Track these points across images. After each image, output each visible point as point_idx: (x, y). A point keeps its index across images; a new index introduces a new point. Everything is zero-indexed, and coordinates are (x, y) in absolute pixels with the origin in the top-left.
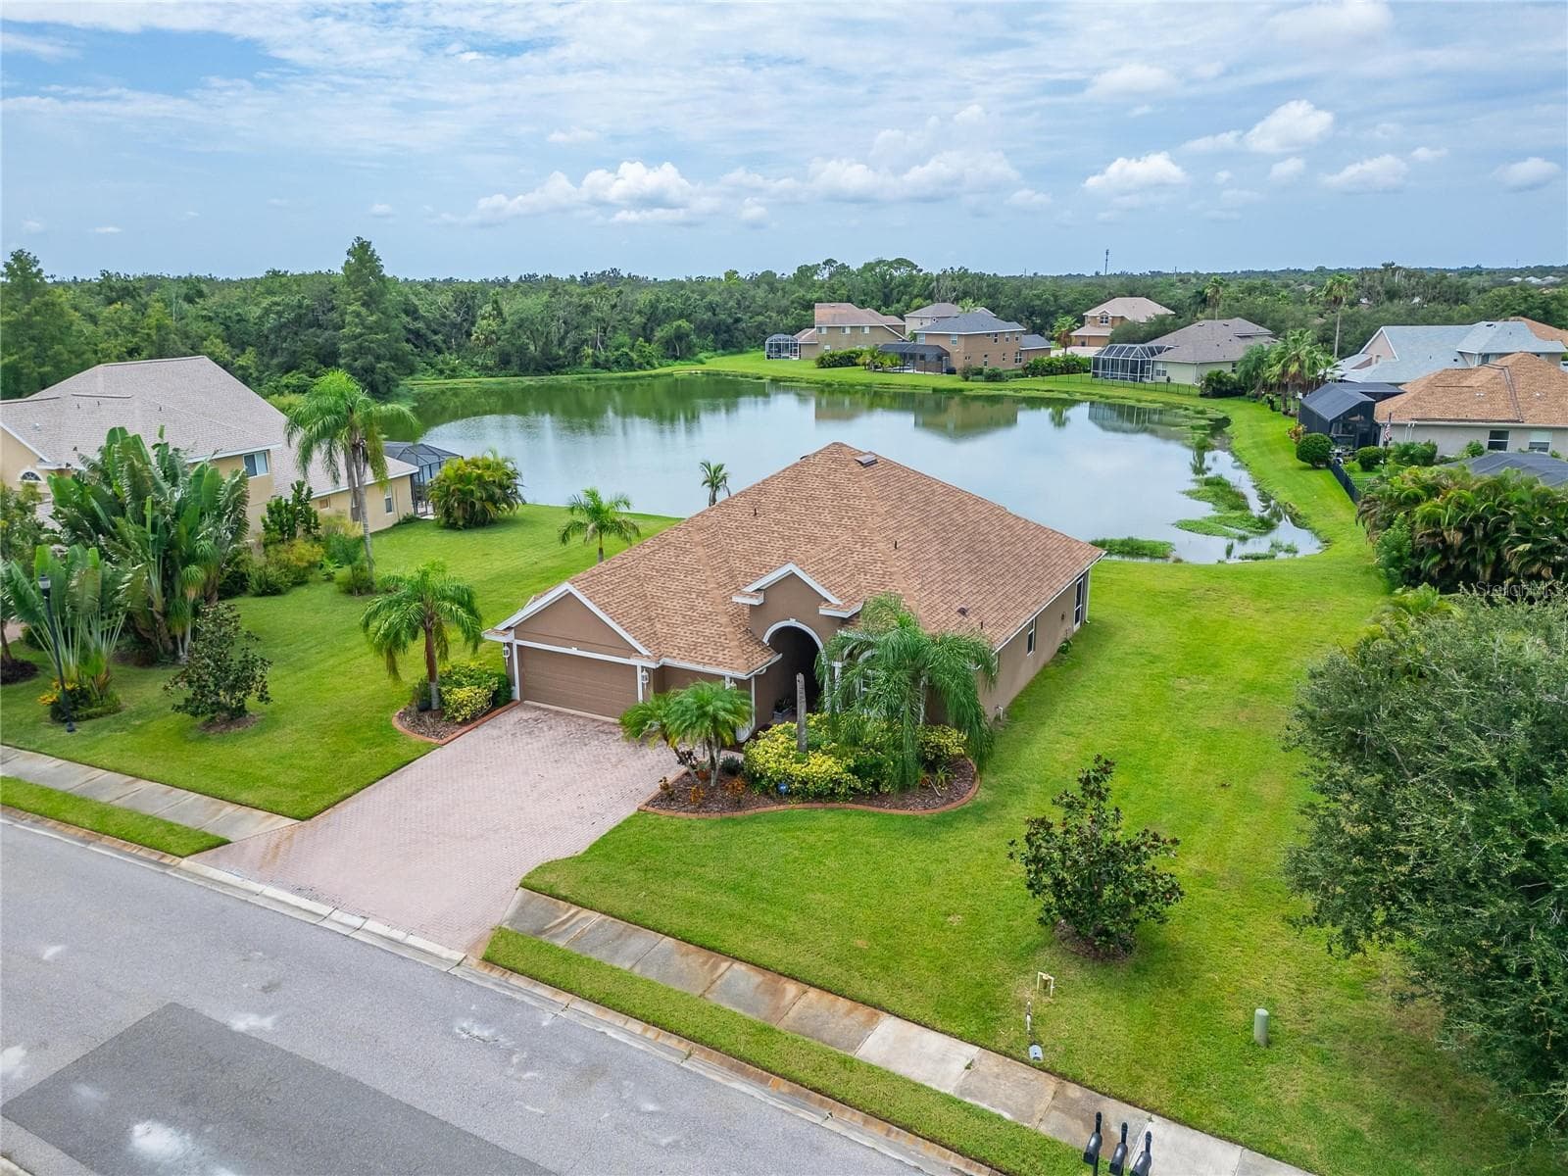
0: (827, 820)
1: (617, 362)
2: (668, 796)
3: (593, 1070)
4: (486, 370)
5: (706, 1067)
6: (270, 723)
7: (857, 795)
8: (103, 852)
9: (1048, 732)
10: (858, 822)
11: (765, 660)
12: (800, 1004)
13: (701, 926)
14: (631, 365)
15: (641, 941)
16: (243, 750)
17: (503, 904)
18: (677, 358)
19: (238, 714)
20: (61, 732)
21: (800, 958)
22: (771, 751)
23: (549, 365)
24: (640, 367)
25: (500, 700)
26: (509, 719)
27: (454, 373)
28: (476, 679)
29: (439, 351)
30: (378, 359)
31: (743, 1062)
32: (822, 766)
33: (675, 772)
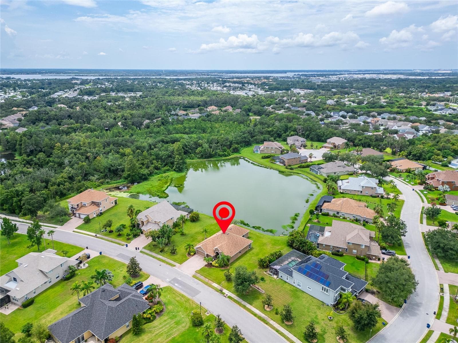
0: (216, 268)
1: (223, 155)
2: (206, 266)
3: (198, 284)
4: (199, 158)
5: (204, 284)
6: (177, 254)
7: (219, 267)
8: (168, 265)
9: (238, 262)
10: (218, 269)
11: (215, 254)
12: (210, 282)
13: (206, 276)
14: (226, 156)
15: (202, 277)
16: (176, 257)
17: (194, 273)
18: (236, 152)
19: (174, 253)
20: (161, 253)
21: (211, 279)
22: (213, 263)
23: (210, 156)
24: (228, 156)
25: (195, 254)
26: (196, 255)
27: (193, 159)
28: (193, 252)
29: (191, 154)
30: (181, 165)
31: (206, 284)
32: (217, 265)
33: (207, 263)
